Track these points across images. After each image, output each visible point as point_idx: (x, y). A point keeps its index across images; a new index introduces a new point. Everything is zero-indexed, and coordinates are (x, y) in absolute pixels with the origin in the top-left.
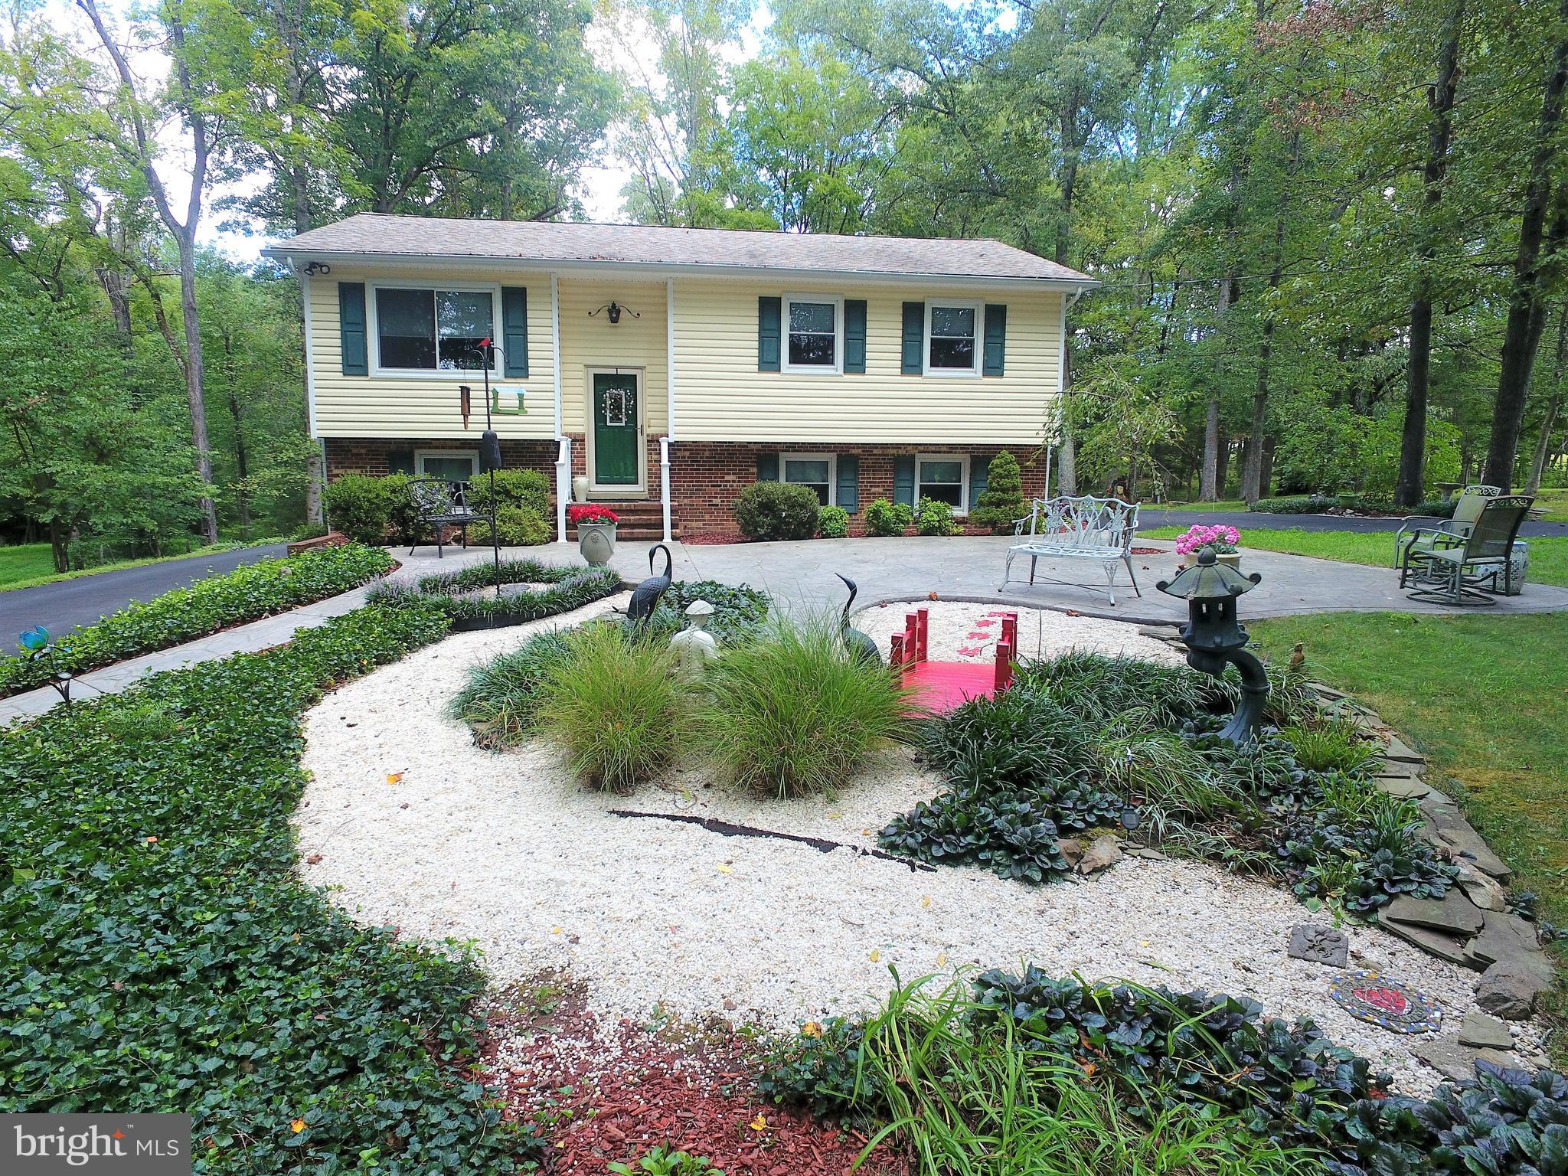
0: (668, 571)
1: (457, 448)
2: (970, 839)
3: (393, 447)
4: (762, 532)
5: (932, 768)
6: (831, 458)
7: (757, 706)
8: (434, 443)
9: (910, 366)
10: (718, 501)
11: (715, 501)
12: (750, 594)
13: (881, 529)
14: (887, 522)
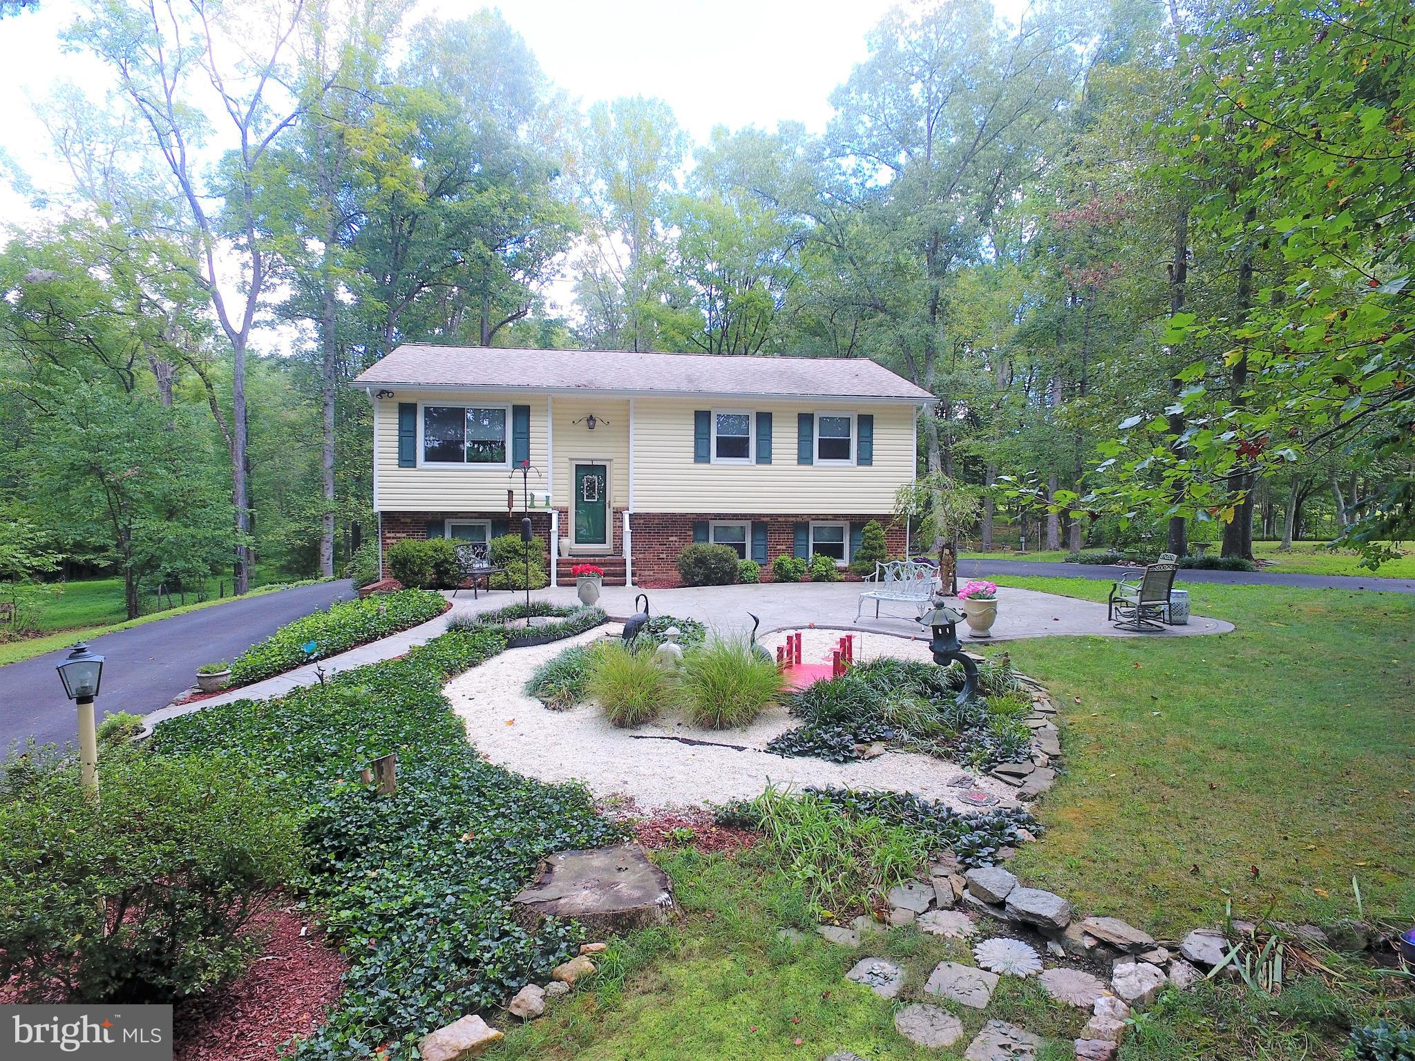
0: (646, 610)
1: (476, 518)
2: (811, 744)
3: (430, 518)
4: (697, 579)
5: (797, 716)
6: (748, 524)
7: (705, 682)
8: (460, 515)
9: (804, 458)
10: (664, 556)
11: (661, 556)
12: (693, 624)
13: (784, 577)
14: (788, 571)
